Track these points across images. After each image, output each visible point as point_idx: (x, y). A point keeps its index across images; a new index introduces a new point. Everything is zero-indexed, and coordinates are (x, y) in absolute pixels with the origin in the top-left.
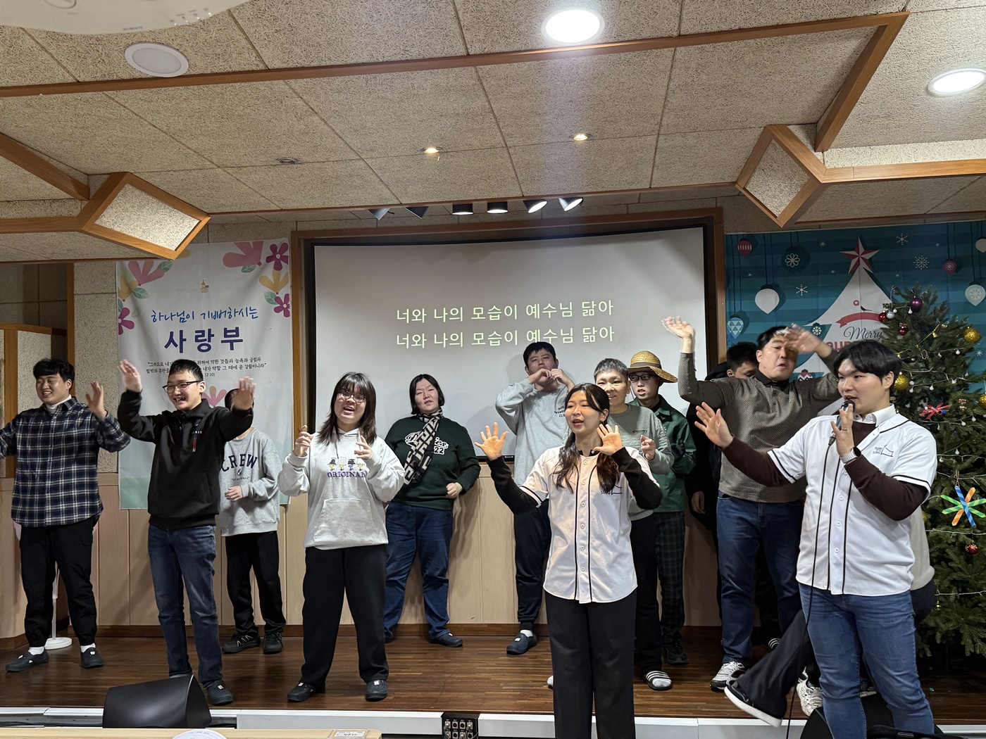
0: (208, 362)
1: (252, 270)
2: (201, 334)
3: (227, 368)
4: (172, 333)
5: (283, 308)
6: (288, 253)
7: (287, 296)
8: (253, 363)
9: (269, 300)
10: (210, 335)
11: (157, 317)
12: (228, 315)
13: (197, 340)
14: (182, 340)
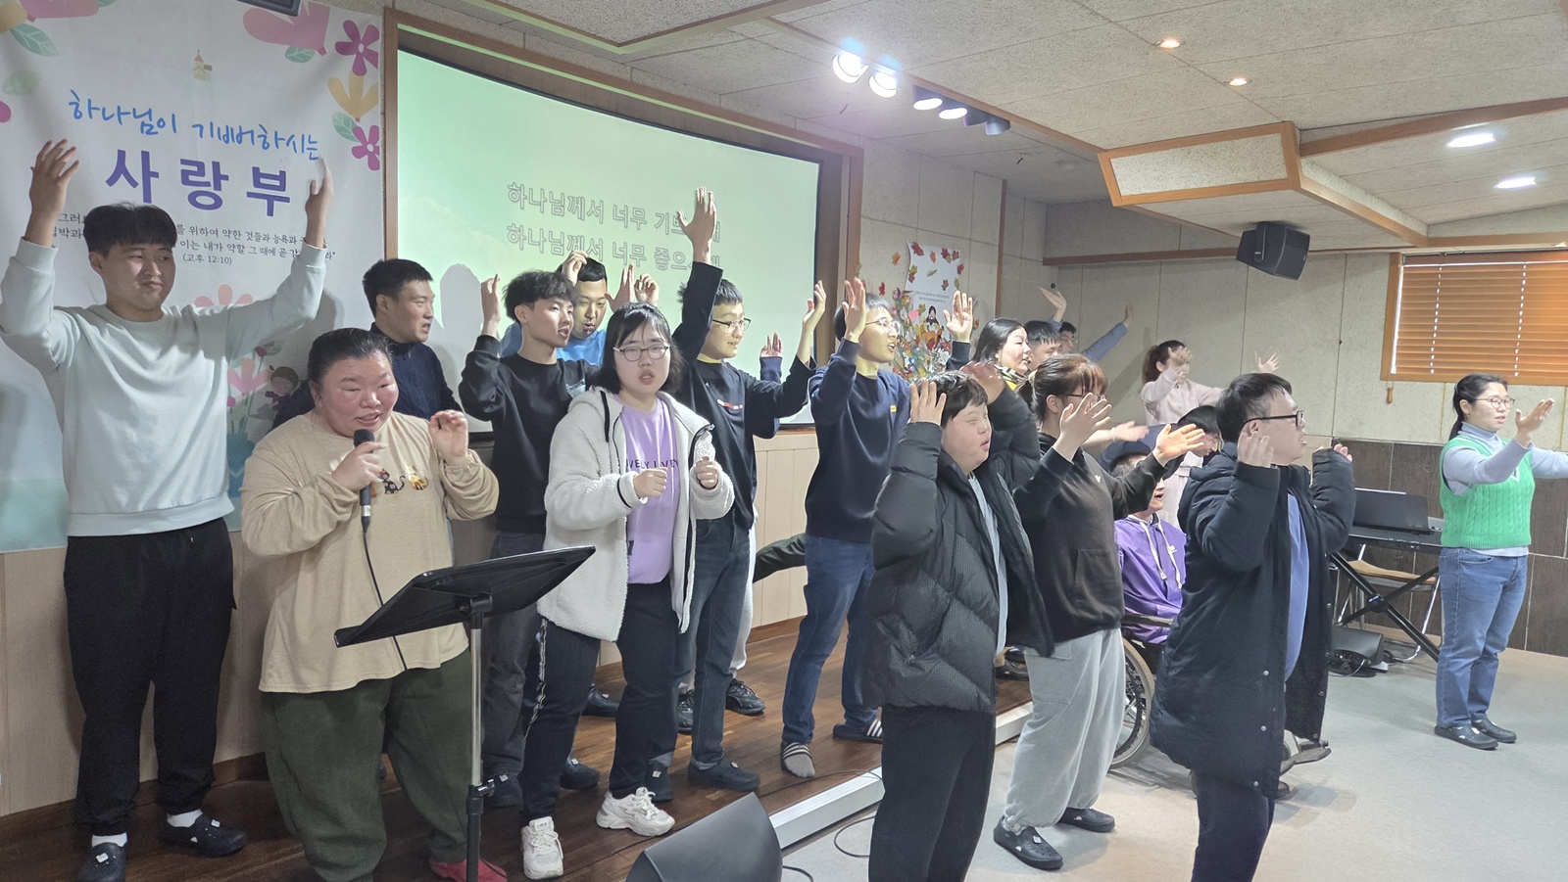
0: (216, 232)
1: (306, 59)
2: (195, 169)
3: (258, 250)
4: (121, 155)
5: (368, 152)
6: (377, 46)
7: (374, 129)
9: (340, 129)
10: (219, 178)
11: (83, 108)
12: (258, 141)
13: (185, 181)
14: (148, 174)
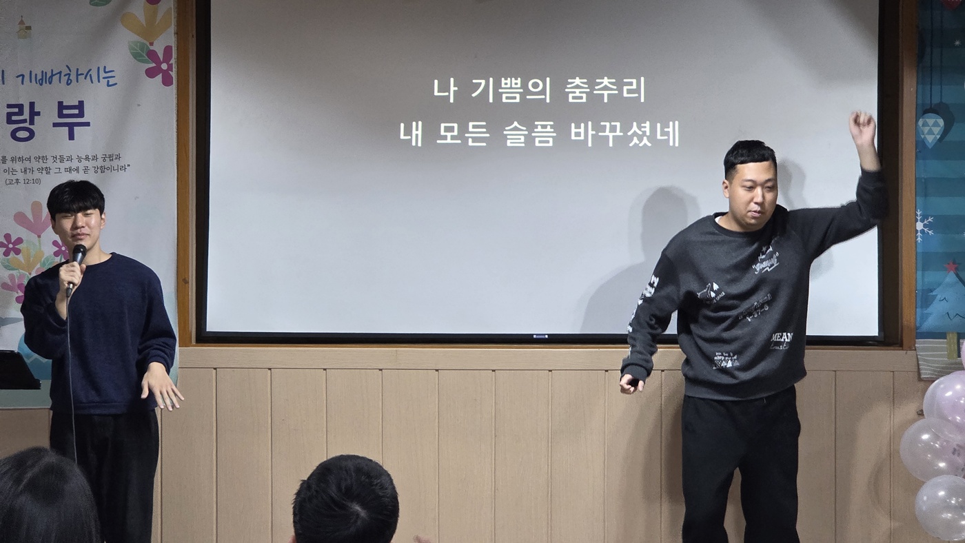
0: (29, 159)
1: (108, 1)
2: (16, 110)
3: (62, 170)
5: (161, 71)
7: (168, 50)
8: (107, 164)
9: (136, 56)
10: (34, 114)
12: (64, 79)
13: (9, 121)
